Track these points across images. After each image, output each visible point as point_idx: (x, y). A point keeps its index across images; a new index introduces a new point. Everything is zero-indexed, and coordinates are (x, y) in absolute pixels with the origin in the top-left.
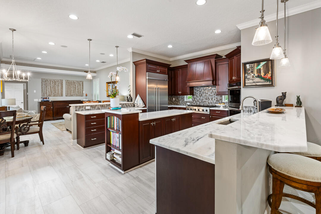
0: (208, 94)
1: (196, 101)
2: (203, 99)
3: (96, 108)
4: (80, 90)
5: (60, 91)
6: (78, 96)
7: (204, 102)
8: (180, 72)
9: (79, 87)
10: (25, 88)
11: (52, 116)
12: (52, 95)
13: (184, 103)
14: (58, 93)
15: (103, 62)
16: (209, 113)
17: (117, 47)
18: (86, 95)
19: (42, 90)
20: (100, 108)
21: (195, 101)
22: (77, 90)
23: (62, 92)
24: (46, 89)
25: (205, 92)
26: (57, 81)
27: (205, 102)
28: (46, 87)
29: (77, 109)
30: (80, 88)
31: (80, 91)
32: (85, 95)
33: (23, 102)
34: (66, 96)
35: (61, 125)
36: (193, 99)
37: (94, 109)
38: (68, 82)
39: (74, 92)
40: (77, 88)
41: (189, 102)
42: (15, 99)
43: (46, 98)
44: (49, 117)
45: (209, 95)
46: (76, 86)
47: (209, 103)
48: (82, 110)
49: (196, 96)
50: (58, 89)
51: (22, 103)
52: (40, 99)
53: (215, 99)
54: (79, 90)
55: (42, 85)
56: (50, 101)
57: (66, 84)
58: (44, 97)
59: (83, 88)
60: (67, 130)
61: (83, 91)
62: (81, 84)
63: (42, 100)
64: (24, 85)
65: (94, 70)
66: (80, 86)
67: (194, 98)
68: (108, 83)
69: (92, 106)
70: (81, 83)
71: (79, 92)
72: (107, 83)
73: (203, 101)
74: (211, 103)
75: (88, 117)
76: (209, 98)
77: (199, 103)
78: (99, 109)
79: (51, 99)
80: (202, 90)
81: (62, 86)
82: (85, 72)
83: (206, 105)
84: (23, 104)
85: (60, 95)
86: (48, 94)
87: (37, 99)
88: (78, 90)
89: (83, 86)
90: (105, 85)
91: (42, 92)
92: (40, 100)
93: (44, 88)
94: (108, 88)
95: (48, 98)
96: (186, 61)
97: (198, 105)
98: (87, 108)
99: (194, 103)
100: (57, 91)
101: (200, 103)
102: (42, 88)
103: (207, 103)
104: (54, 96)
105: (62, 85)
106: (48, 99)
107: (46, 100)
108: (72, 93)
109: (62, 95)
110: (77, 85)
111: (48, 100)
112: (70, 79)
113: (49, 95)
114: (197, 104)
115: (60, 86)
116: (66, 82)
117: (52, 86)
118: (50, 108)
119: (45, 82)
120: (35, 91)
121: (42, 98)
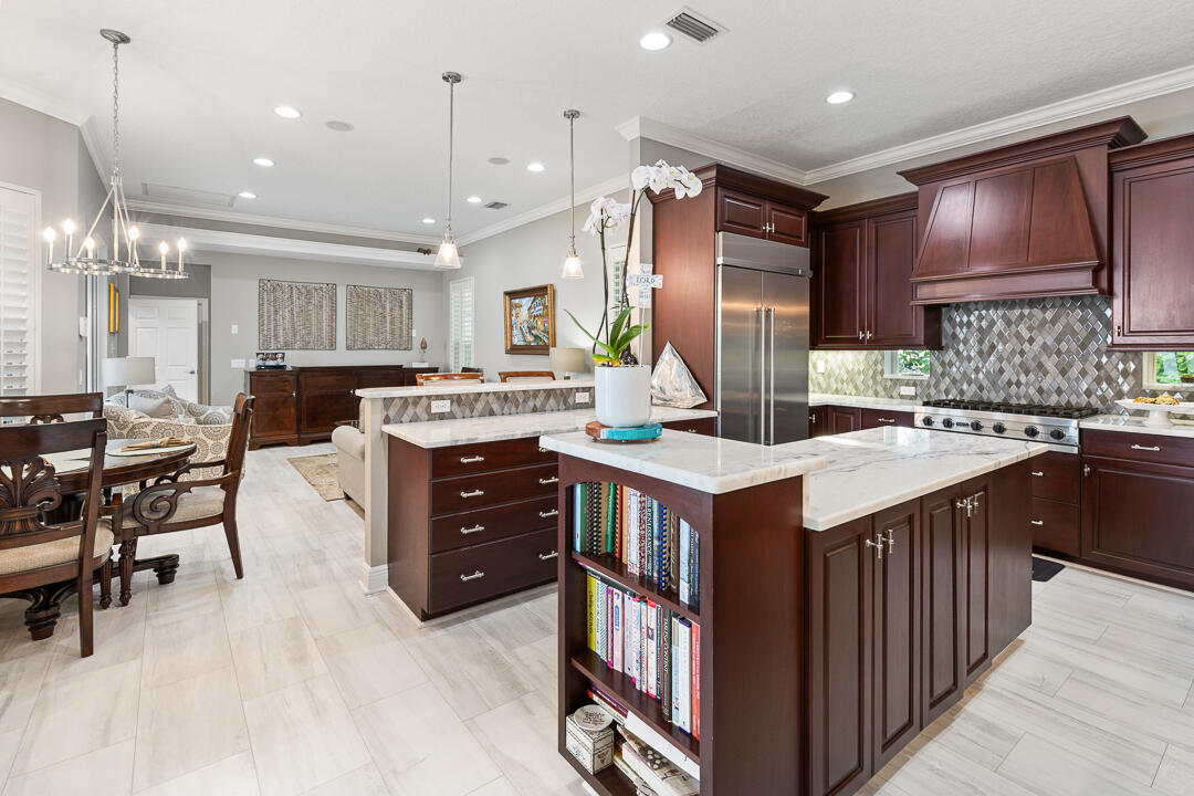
0: (1036, 347)
1: (954, 381)
2: (1001, 371)
3: (479, 406)
4: (401, 323)
5: (325, 329)
6: (392, 349)
7: (1009, 383)
8: (866, 233)
9: (397, 313)
10: (206, 318)
11: (295, 427)
12: (297, 346)
13: (880, 388)
14: (319, 336)
15: (496, 205)
16: (1075, 450)
17: (573, 115)
18: (424, 346)
19: (261, 325)
20: (495, 407)
21: (947, 380)
22: (388, 325)
23: (333, 330)
24: (275, 320)
25: (1018, 335)
26: (316, 290)
27: (1018, 384)
28: (276, 312)
29: (392, 413)
30: (402, 315)
31: (401, 329)
32: (417, 344)
33: (196, 369)
34: (348, 348)
35: (324, 469)
36: (940, 370)
37: (468, 412)
38: (357, 295)
39: (377, 334)
40: (388, 318)
41: (915, 385)
42: (153, 359)
43: (276, 354)
44: (283, 432)
45: (1045, 347)
46: (384, 308)
47: (1040, 391)
48: (415, 419)
49: (958, 353)
50: (320, 322)
51: (192, 373)
52: (253, 358)
53: (1083, 373)
54: (398, 324)
55: (261, 305)
56: (289, 368)
57: (349, 301)
59: (410, 318)
60: (348, 498)
61: (410, 328)
62: (404, 302)
63: (261, 363)
64: (199, 304)
66: (401, 307)
67: (943, 364)
68: (512, 295)
69: (457, 399)
70: (404, 298)
71: (397, 332)
72: (506, 294)
73: (1005, 377)
74: (1059, 392)
75: (444, 458)
76: (1040, 366)
77: (974, 387)
78: (492, 413)
79: (295, 359)
80: (992, 323)
81: (334, 310)
82: (419, 251)
83: (1023, 402)
84: (196, 375)
85: (326, 342)
86: (281, 339)
87: (244, 361)
88: (392, 323)
89: (410, 308)
90: (498, 303)
91: (260, 331)
92: (253, 364)
93: (269, 317)
94: (511, 315)
95: (280, 355)
96: (910, 175)
97: (966, 398)
98: (438, 407)
99: (943, 387)
100: (314, 330)
101: (981, 388)
102: (261, 316)
103: (1032, 391)
104: (305, 348)
105: (333, 303)
106: (283, 358)
107: (272, 363)
108: (370, 338)
109: (332, 346)
110: (388, 306)
111: (281, 363)
112: (364, 281)
113: (287, 346)
114: (962, 392)
115: (326, 309)
116: (350, 295)
117: (296, 310)
118: (286, 394)
119: (270, 292)
120: (235, 329)
121: (258, 354)
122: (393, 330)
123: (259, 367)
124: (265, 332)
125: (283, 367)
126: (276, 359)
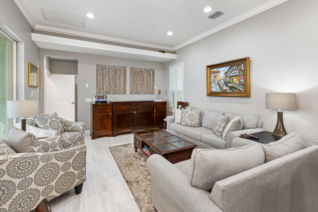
5: (122, 85)
6: (147, 93)
9: (148, 79)
11: (111, 128)
12: (111, 93)
14: (120, 88)
15: (215, 15)
18: (159, 92)
19: (97, 84)
22: (145, 84)
23: (125, 86)
24: (103, 82)
26: (119, 69)
28: (103, 79)
30: (150, 80)
31: (150, 86)
32: (156, 92)
33: (74, 102)
34: (131, 93)
38: (134, 71)
39: (141, 88)
40: (145, 81)
43: (103, 96)
44: (106, 131)
46: (144, 77)
50: (120, 83)
51: (73, 103)
52: (94, 98)
54: (149, 83)
55: (97, 76)
56: (108, 103)
57: (131, 74)
58: (99, 95)
59: (154, 81)
61: (153, 85)
62: (151, 75)
63: (97, 100)
64: (76, 77)
65: (173, 49)
66: (150, 77)
68: (210, 67)
70: (151, 73)
71: (149, 87)
72: (208, 67)
79: (111, 98)
81: (125, 78)
82: (160, 51)
84: (74, 104)
85: (123, 92)
86: (105, 90)
87: (90, 99)
88: (147, 83)
89: (154, 77)
91: (97, 86)
92: (94, 100)
93: (100, 81)
94: (210, 77)
100: (118, 86)
102: (97, 80)
104: (114, 93)
105: (125, 75)
106: (106, 98)
107: (102, 100)
108: (139, 89)
109: (125, 93)
110: (145, 76)
111: (105, 100)
112: (137, 66)
113: (108, 93)
115: (122, 77)
116: (131, 71)
117: (111, 78)
118: (107, 114)
119: (101, 70)
120: (87, 86)
121: (96, 96)
122: (147, 86)
123: (96, 102)
124: (99, 87)
125: (106, 102)
126: (103, 98)
